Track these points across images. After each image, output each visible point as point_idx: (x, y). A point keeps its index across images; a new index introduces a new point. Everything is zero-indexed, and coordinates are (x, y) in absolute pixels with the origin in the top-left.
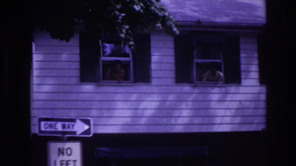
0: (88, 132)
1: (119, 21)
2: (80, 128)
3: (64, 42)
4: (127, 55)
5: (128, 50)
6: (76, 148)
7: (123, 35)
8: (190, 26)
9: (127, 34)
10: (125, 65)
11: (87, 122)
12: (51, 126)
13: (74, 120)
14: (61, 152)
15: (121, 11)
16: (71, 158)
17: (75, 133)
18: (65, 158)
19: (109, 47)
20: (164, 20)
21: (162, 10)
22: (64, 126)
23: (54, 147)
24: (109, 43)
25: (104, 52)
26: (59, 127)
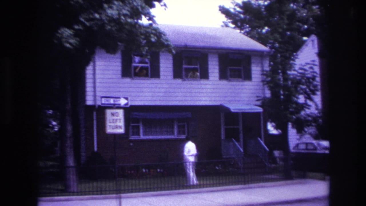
0: (127, 104)
1: (143, 44)
2: (123, 102)
3: (112, 56)
4: (147, 63)
5: (147, 60)
6: (121, 112)
7: (144, 53)
8: (181, 48)
9: (147, 52)
10: (146, 69)
11: (127, 99)
12: (107, 101)
13: (119, 98)
14: (113, 114)
15: (144, 39)
16: (118, 118)
17: (120, 104)
18: (115, 118)
19: (137, 59)
20: (168, 46)
21: (167, 40)
22: (114, 101)
23: (109, 112)
24: (137, 56)
25: (135, 61)
26: (112, 101)
